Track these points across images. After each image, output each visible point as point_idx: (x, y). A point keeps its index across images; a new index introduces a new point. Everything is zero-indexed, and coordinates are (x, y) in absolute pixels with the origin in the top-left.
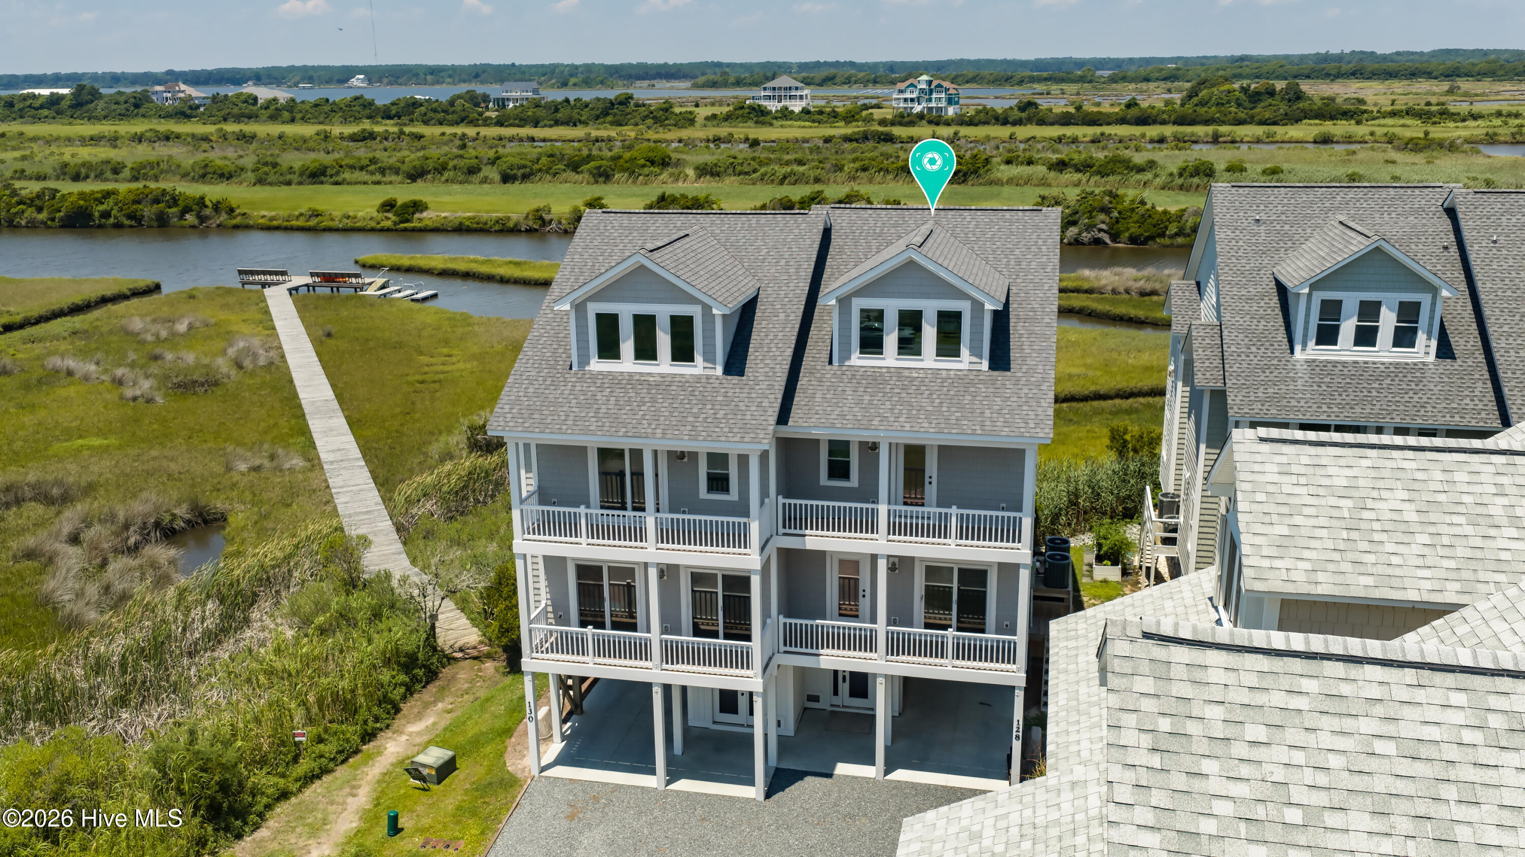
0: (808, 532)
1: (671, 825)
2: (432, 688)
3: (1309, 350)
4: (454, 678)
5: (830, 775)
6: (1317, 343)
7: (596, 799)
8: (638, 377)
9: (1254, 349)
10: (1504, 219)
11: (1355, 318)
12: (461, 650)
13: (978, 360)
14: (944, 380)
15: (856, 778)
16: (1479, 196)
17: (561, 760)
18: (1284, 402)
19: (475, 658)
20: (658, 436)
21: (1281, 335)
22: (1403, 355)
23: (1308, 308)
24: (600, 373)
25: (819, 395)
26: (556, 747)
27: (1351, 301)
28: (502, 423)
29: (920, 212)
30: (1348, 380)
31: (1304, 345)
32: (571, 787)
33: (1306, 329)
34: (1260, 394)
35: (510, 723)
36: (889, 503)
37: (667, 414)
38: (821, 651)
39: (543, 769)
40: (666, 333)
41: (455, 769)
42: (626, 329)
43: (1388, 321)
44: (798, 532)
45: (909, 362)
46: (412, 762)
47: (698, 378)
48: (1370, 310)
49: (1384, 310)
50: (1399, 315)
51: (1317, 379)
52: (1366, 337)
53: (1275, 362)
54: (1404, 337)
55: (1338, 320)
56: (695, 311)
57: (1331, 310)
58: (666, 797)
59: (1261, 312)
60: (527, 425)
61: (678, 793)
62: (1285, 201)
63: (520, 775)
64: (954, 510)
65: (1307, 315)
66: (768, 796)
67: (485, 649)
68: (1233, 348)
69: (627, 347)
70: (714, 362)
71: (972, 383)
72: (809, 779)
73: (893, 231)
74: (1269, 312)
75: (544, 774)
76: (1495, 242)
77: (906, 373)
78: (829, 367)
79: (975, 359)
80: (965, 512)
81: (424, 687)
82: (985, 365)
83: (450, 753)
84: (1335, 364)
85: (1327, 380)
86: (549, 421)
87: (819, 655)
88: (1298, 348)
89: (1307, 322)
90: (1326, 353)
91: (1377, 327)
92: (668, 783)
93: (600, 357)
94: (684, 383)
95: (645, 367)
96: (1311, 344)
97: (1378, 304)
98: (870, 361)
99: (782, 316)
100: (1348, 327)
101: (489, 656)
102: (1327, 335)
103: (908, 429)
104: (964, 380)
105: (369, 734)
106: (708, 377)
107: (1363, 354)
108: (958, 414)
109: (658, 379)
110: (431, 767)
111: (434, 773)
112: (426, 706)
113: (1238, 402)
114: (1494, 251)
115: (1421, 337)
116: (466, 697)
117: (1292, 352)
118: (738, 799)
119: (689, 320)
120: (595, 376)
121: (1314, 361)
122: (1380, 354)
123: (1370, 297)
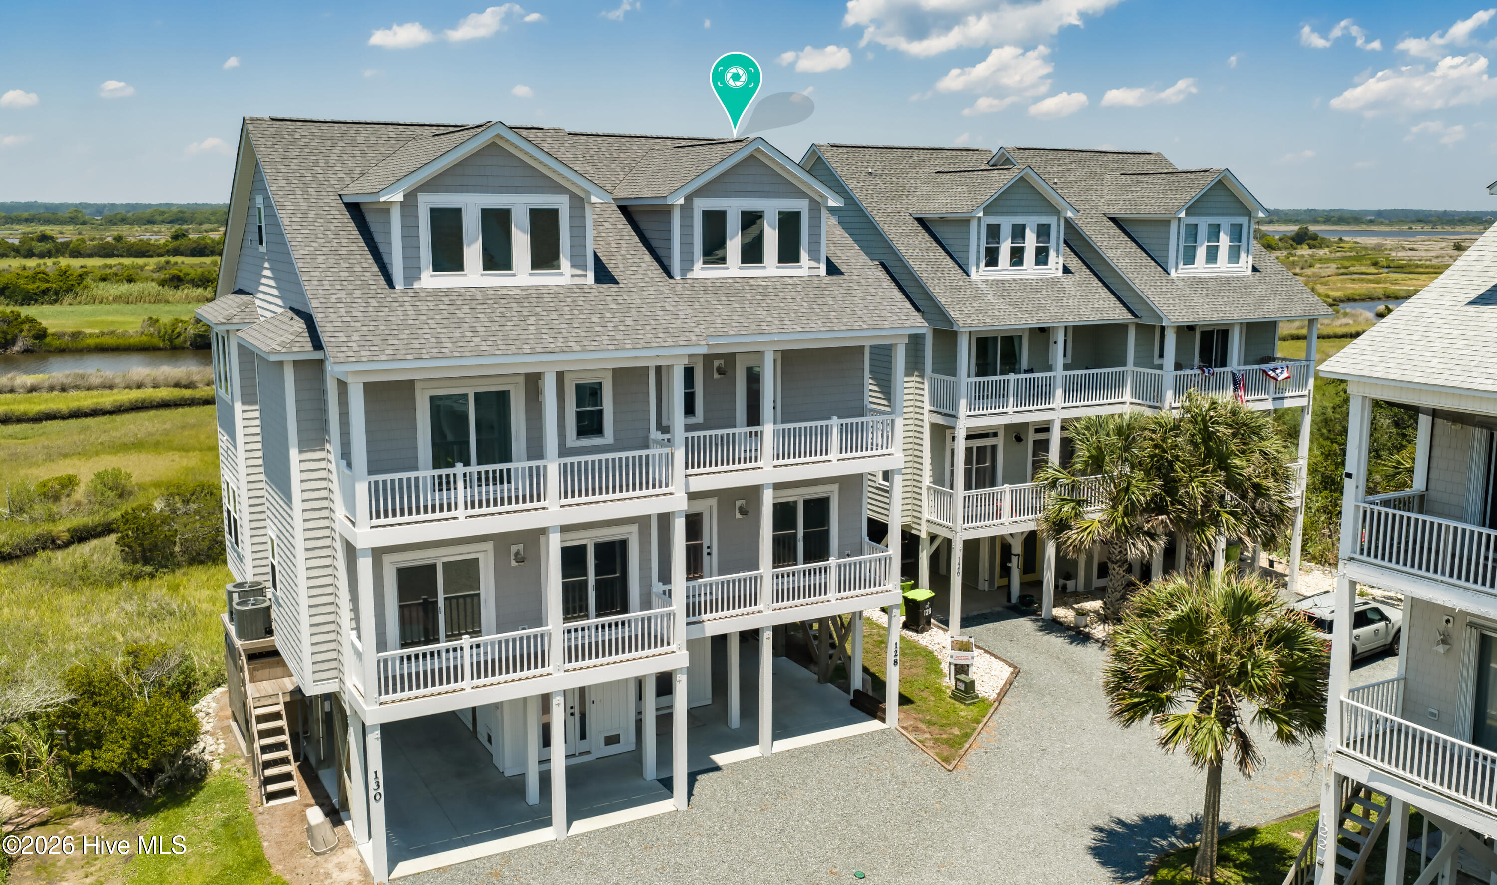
3: (981, 273)
6: (986, 266)
8: (488, 292)
9: (939, 274)
11: (1010, 240)
13: (816, 265)
15: (744, 762)
17: (399, 856)
22: (1042, 272)
23: (979, 232)
24: (438, 289)
27: (1006, 223)
31: (977, 266)
33: (978, 252)
34: (970, 309)
37: (565, 326)
38: (704, 617)
40: (524, 232)
42: (472, 226)
43: (1031, 242)
45: (752, 271)
47: (569, 288)
48: (1019, 232)
49: (1028, 231)
50: (1038, 237)
52: (1017, 256)
53: (961, 283)
54: (1042, 256)
55: (998, 243)
56: (560, 202)
57: (994, 232)
64: (835, 422)
65: (979, 239)
67: (43, 811)
69: (473, 253)
70: (584, 267)
78: (671, 281)
79: (814, 264)
82: (823, 270)
84: (1000, 282)
85: (1006, 294)
88: (973, 270)
89: (978, 245)
90: (992, 273)
91: (1024, 248)
93: (434, 270)
95: (496, 280)
96: (982, 264)
97: (1024, 227)
98: (715, 272)
100: (1005, 248)
101: (63, 815)
102: (992, 258)
106: (581, 287)
107: (1017, 273)
113: (959, 316)
115: (1052, 255)
117: (968, 275)
119: (553, 214)
121: (987, 280)
122: (1028, 271)
123: (1019, 220)
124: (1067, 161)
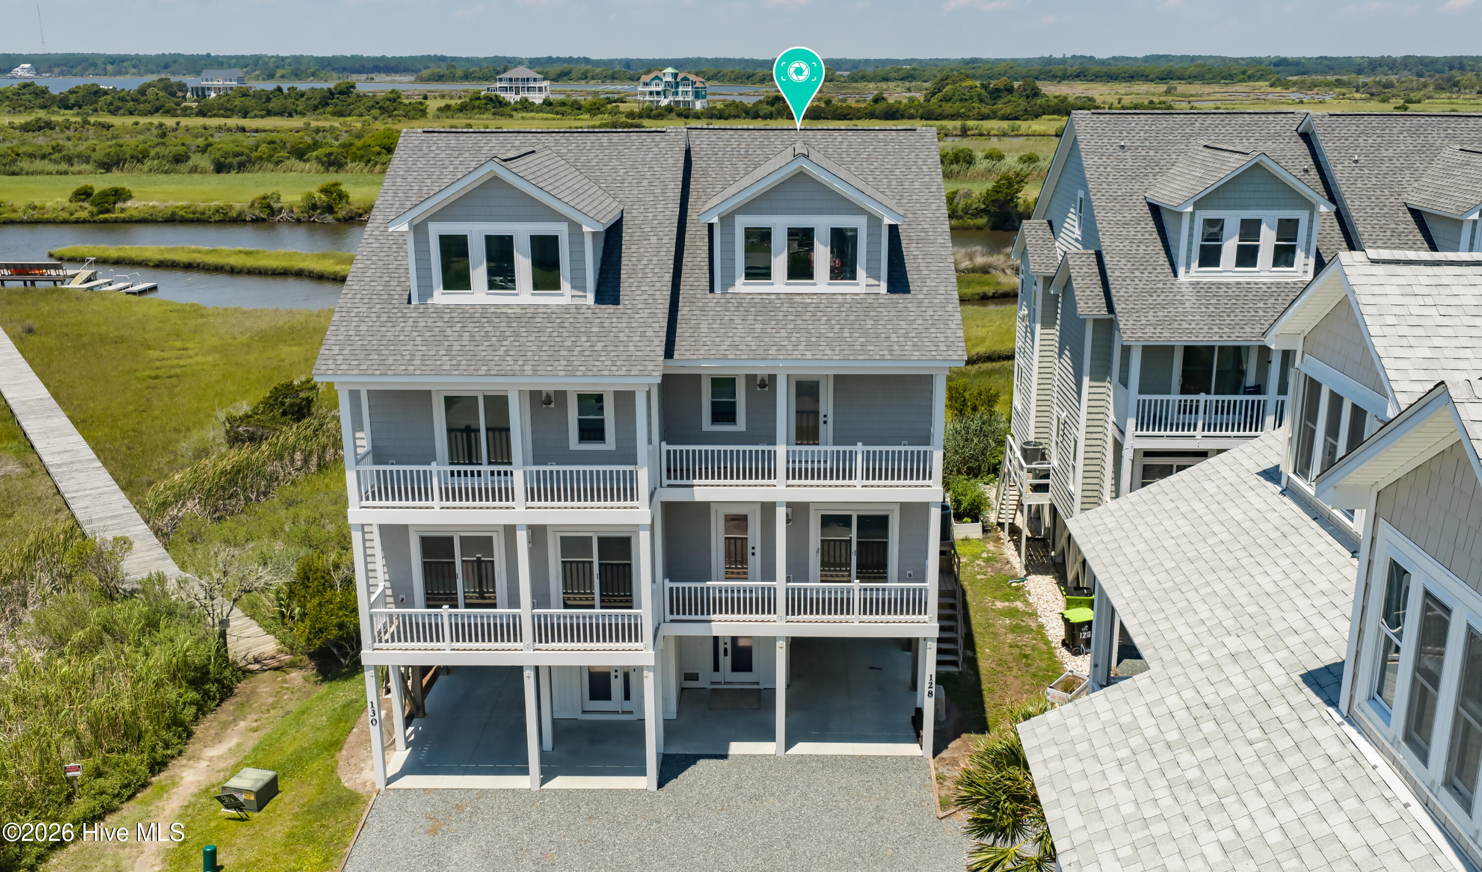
0: (697, 481)
1: (555, 828)
2: (229, 706)
3: (1192, 272)
4: (253, 693)
5: (724, 757)
6: (1200, 265)
7: (459, 808)
8: (493, 310)
9: (1137, 273)
10: (1361, 140)
11: (1237, 238)
12: (256, 661)
13: (876, 283)
14: (841, 305)
15: (755, 756)
16: (1334, 118)
17: (407, 770)
18: (1175, 325)
19: (276, 669)
20: (526, 373)
21: (1162, 258)
22: (1284, 274)
23: (1191, 228)
24: (447, 306)
25: (704, 326)
26: (400, 756)
27: (1232, 219)
28: (332, 367)
29: (786, 132)
30: (1234, 301)
31: (1188, 266)
32: (427, 797)
33: (1189, 250)
34: (1151, 318)
35: (337, 735)
36: (788, 444)
37: (535, 348)
38: (713, 617)
39: (389, 781)
40: (525, 256)
41: (277, 792)
42: (477, 252)
43: (1268, 239)
44: (685, 482)
45: (800, 287)
46: (224, 788)
47: (566, 309)
48: (1250, 229)
49: (1264, 228)
50: (1278, 234)
51: (1204, 301)
52: (1247, 256)
53: (1160, 285)
54: (1284, 256)
55: (1221, 240)
56: (560, 229)
57: (1214, 229)
58: (542, 798)
59: (1139, 236)
60: (362, 367)
61: (556, 791)
62: (1147, 127)
63: (360, 791)
64: (860, 447)
65: (1191, 235)
66: (660, 785)
67: (287, 658)
68: (1117, 273)
69: (479, 274)
70: (584, 288)
71: (871, 307)
72: (702, 762)
73: (759, 152)
74: (1147, 236)
75: (393, 786)
76: (1356, 162)
77: (798, 299)
78: (711, 296)
79: (872, 281)
80: (871, 448)
81: (218, 705)
82: (883, 288)
83: (270, 774)
84: (1219, 285)
85: (1214, 301)
86: (391, 362)
87: (710, 621)
88: (1181, 270)
89: (1190, 243)
90: (1209, 275)
91: (1257, 247)
92: (543, 782)
93: (445, 289)
94: (550, 314)
95: (500, 298)
96: (1195, 265)
97: (1258, 223)
98: (758, 287)
99: (654, 240)
100: (1230, 247)
101: (293, 665)
102: (1210, 256)
103: (810, 357)
104: (862, 304)
105: (158, 764)
106: (578, 307)
107: (1245, 275)
108: (863, 340)
109: (518, 310)
110: (249, 791)
111: (252, 798)
112: (225, 726)
113: (1130, 326)
114: (1357, 170)
115: (1300, 255)
116: (272, 712)
117: (1176, 275)
118: (628, 791)
119: (553, 241)
120: (440, 311)
121: (1198, 283)
122: (1261, 274)
123: (1251, 214)
124: (1395, 131)
